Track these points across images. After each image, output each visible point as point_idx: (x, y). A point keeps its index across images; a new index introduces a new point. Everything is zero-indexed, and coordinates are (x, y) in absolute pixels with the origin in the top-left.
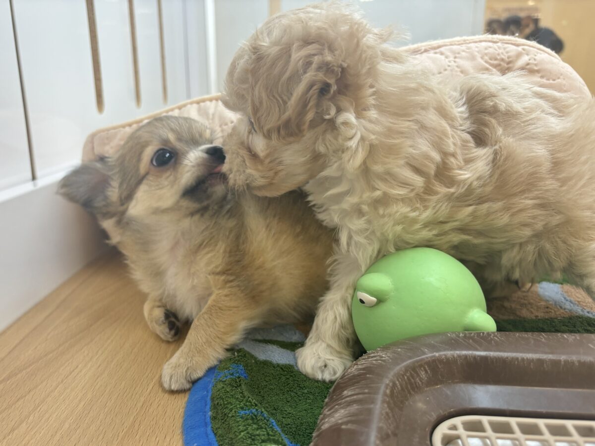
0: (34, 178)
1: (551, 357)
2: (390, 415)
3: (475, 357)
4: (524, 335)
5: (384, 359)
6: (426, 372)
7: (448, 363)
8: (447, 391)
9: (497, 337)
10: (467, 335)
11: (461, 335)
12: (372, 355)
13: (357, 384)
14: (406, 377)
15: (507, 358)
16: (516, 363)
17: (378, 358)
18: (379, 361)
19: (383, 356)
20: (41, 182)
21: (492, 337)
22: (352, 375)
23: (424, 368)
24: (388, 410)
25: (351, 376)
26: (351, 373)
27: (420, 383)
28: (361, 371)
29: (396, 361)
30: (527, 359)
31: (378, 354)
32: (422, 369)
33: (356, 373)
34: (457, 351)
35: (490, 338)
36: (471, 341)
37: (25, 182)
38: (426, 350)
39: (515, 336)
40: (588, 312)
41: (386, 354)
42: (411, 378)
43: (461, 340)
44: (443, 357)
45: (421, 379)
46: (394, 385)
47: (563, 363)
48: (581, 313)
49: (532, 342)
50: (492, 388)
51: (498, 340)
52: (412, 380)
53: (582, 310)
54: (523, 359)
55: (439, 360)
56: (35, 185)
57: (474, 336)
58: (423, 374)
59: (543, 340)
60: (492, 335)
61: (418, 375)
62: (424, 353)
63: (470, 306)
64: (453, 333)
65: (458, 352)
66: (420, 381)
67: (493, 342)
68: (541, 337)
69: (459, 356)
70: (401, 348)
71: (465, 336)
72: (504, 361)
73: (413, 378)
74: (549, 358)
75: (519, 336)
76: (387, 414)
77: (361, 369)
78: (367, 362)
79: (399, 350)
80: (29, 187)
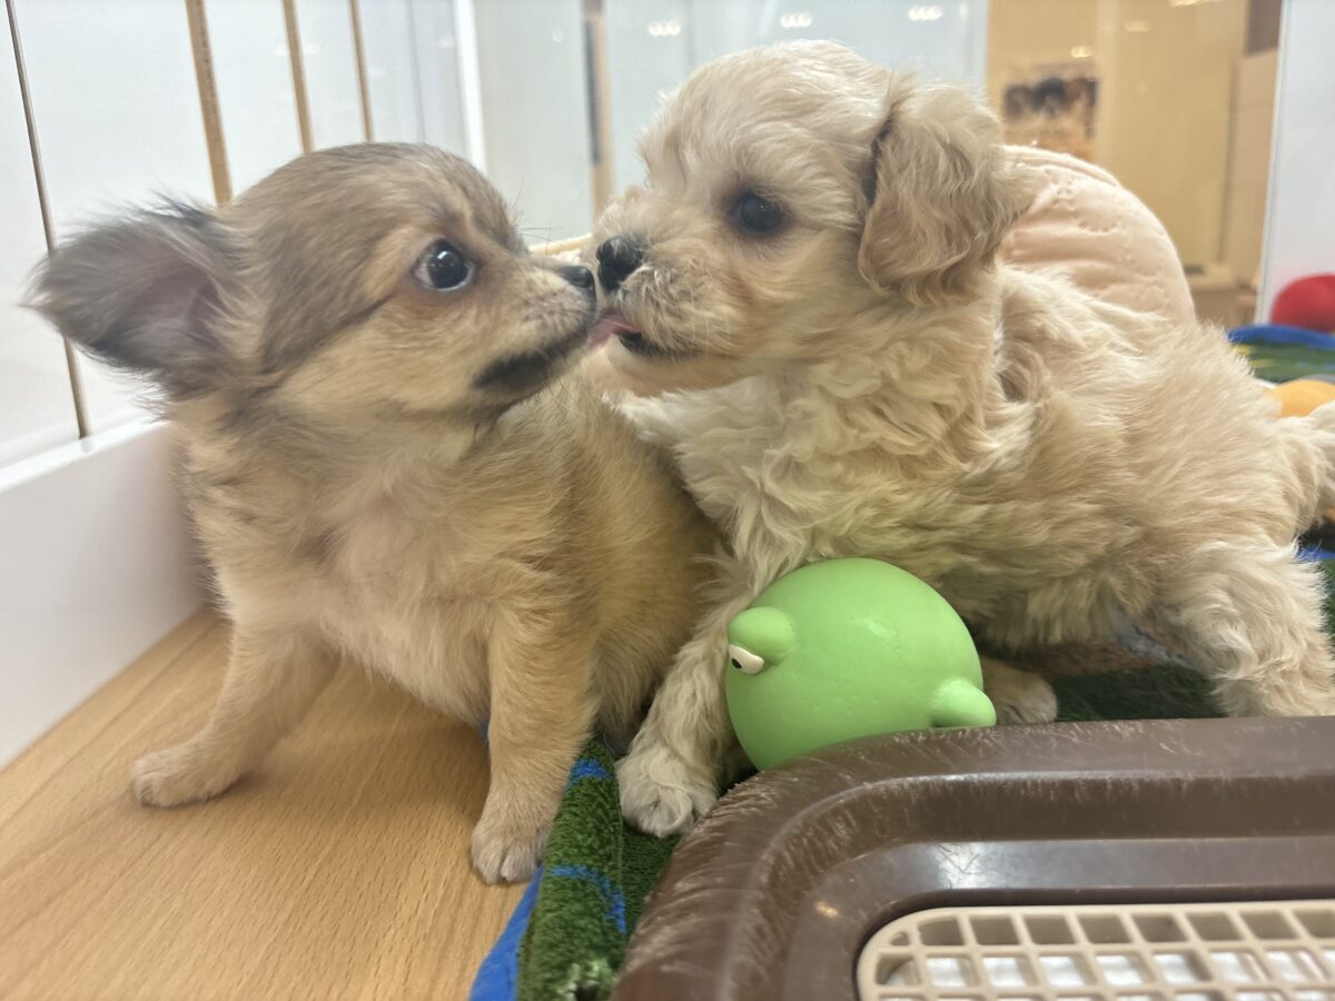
0: (83, 433)
1: (1088, 775)
2: (767, 930)
3: (944, 786)
4: (1039, 731)
5: (763, 802)
6: (848, 824)
7: (891, 802)
8: (891, 858)
9: (988, 738)
10: (933, 738)
11: (921, 738)
12: (742, 794)
13: (703, 865)
14: (805, 841)
15: (1005, 783)
16: (1023, 792)
17: (751, 801)
18: (753, 809)
19: (763, 795)
20: (99, 442)
21: (979, 738)
22: (697, 841)
23: (844, 816)
24: (761, 920)
25: (698, 845)
26: (697, 837)
27: (836, 848)
28: (717, 834)
29: (787, 807)
30: (1043, 783)
31: (753, 792)
32: (840, 818)
33: (707, 837)
34: (911, 776)
35: (975, 742)
36: (938, 751)
37: (65, 441)
38: (848, 777)
39: (1023, 733)
40: (1180, 656)
41: (768, 791)
42: (815, 840)
43: (919, 751)
44: (882, 789)
45: (838, 841)
46: (780, 859)
47: (1110, 787)
48: (1166, 658)
49: (1055, 743)
50: (978, 848)
51: (991, 745)
52: (819, 844)
53: (1168, 654)
54: (1035, 784)
55: (876, 798)
56: (86, 448)
57: (945, 739)
58: (841, 831)
59: (1075, 740)
60: (981, 735)
61: (831, 832)
62: (844, 786)
63: (943, 673)
64: (905, 733)
65: (910, 779)
66: (837, 844)
67: (980, 750)
68: (1072, 732)
69: (913, 786)
70: (799, 776)
71: (928, 742)
72: (997, 789)
73: (821, 839)
74: (1083, 777)
75: (1030, 734)
76: (759, 930)
77: (715, 829)
78: (729, 811)
79: (795, 780)
80: (74, 451)
